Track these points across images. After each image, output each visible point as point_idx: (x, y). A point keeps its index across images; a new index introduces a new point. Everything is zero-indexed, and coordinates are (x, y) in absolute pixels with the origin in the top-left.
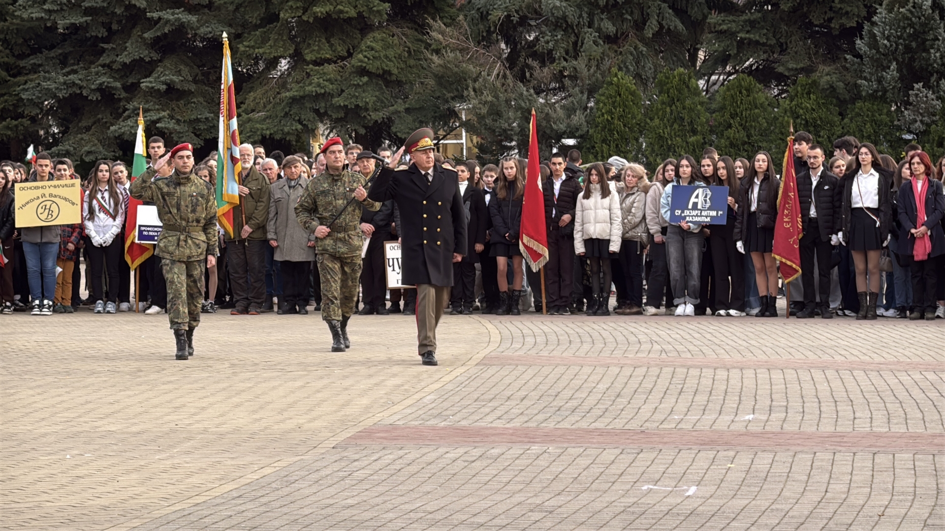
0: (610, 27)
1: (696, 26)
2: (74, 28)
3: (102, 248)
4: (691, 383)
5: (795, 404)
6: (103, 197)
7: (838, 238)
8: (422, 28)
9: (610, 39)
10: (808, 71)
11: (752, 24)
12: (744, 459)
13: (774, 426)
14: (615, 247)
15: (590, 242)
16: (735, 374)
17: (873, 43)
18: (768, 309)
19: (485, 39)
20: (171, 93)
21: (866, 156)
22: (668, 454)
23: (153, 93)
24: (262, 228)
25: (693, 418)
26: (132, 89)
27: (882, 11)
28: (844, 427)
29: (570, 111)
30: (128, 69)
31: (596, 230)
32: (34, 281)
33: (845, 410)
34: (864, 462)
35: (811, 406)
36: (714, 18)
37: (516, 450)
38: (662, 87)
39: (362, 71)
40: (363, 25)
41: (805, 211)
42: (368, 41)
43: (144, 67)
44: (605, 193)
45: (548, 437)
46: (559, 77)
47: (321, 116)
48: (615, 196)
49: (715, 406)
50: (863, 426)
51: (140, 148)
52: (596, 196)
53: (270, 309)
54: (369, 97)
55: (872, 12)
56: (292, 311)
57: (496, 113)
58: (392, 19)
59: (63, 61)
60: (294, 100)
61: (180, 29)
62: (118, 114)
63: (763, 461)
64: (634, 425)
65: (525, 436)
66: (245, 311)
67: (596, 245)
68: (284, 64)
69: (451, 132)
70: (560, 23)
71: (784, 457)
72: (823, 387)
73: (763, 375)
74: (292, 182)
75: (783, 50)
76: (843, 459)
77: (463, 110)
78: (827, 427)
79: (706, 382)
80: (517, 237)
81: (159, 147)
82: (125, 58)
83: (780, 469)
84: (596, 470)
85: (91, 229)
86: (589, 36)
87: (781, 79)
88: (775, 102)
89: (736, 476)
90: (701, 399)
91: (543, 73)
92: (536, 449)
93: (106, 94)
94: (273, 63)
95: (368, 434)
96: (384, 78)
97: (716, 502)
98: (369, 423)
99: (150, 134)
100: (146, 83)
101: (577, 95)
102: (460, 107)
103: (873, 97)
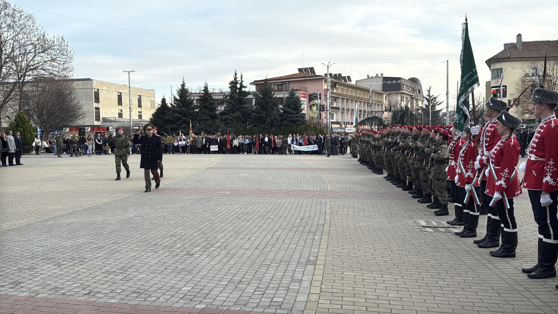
0: (237, 120)
1: (247, 120)
2: (172, 120)
3: (176, 146)
4: (246, 162)
5: (258, 164)
6: (176, 140)
7: (263, 145)
8: (214, 120)
9: (237, 122)
10: (260, 125)
11: (253, 120)
12: (252, 171)
13: (256, 167)
14: (237, 146)
15: (234, 145)
16: (251, 161)
17: (267, 122)
18: (255, 153)
19: (222, 122)
20: (184, 128)
21: (266, 135)
22: (243, 170)
23: (182, 127)
24: (195, 144)
27: (268, 119)
28: (264, 167)
29: (232, 130)
30: (179, 125)
31: (235, 144)
33: (264, 165)
34: (266, 171)
35: (260, 164)
36: (249, 119)
38: (243, 127)
39: (207, 125)
40: (207, 120)
41: (259, 142)
44: (236, 139)
45: (229, 168)
46: (231, 126)
47: (203, 130)
49: (249, 165)
50: (266, 167)
51: (180, 134)
52: (235, 140)
53: (196, 153)
56: (199, 154)
59: (171, 124)
60: (199, 129)
61: (185, 120)
62: (178, 130)
63: (254, 171)
64: (239, 167)
65: (226, 168)
66: (193, 154)
67: (235, 146)
69: (218, 132)
70: (231, 120)
71: (257, 170)
72: (261, 162)
73: (254, 161)
74: (199, 138)
75: (257, 123)
76: (264, 171)
78: (262, 167)
79: (248, 162)
80: (226, 145)
81: (183, 134)
82: (179, 123)
83: (256, 172)
84: (235, 172)
85: (174, 144)
87: (257, 126)
88: (256, 129)
89: (251, 173)
90: (247, 164)
91: (229, 125)
92: (228, 170)
93: (176, 128)
94: (197, 124)
95: (208, 168)
96: (210, 126)
97: (249, 176)
99: (181, 133)
100: (181, 126)
101: (233, 128)
102: (219, 129)
103: (267, 129)
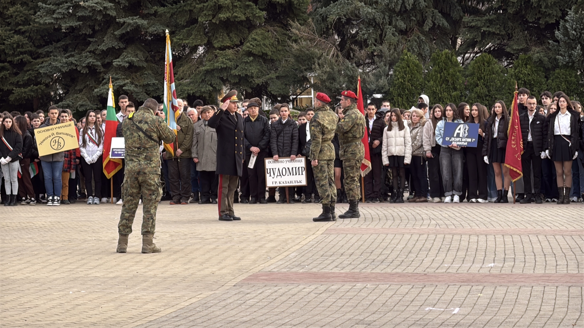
0: (402, 25)
1: (456, 24)
2: (72, 29)
3: (91, 164)
4: (455, 244)
5: (520, 257)
7: (545, 154)
8: (286, 26)
9: (403, 32)
10: (526, 50)
11: (490, 22)
12: (489, 291)
13: (507, 270)
14: (408, 160)
15: (392, 158)
16: (482, 238)
17: (566, 33)
18: (502, 198)
19: (325, 33)
20: (132, 68)
21: (563, 103)
22: (441, 288)
23: (120, 68)
24: (188, 150)
25: (456, 265)
26: (108, 66)
27: (571, 13)
28: (551, 270)
29: (378, 77)
30: (105, 53)
31: (396, 151)
32: (48, 185)
33: (551, 260)
34: (563, 292)
35: (530, 258)
36: (467, 18)
37: (347, 286)
38: (435, 61)
39: (249, 54)
40: (249, 25)
41: (525, 137)
42: (253, 35)
43: (115, 53)
44: (401, 127)
45: (367, 278)
46: (371, 56)
47: (224, 81)
48: (407, 129)
49: (470, 258)
50: (562, 270)
51: (111, 102)
52: (395, 129)
54: (254, 70)
55: (565, 14)
56: (208, 202)
57: (332, 79)
58: (267, 21)
59: (65, 49)
60: (207, 72)
61: (137, 29)
63: (500, 292)
64: (420, 270)
65: (353, 278)
66: (179, 202)
67: (396, 160)
68: (201, 50)
69: (304, 90)
70: (372, 23)
71: (513, 289)
72: (537, 246)
73: (499, 239)
74: (207, 122)
75: (510, 37)
76: (550, 290)
77: (312, 77)
78: (540, 271)
79: (464, 244)
81: (125, 102)
82: (103, 47)
83: (511, 296)
84: (396, 298)
85: (84, 152)
86: (390, 31)
87: (509, 56)
88: (505, 70)
89: (484, 301)
90: (461, 254)
91: (361, 54)
92: (359, 285)
93: (92, 69)
94: (194, 49)
95: (255, 277)
96: (263, 58)
97: (472, 318)
98: (256, 270)
100: (116, 62)
101: (383, 67)
102: (310, 75)
103: (566, 66)
